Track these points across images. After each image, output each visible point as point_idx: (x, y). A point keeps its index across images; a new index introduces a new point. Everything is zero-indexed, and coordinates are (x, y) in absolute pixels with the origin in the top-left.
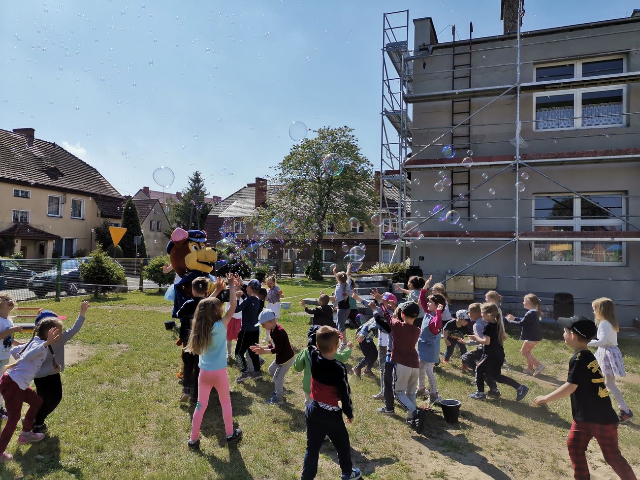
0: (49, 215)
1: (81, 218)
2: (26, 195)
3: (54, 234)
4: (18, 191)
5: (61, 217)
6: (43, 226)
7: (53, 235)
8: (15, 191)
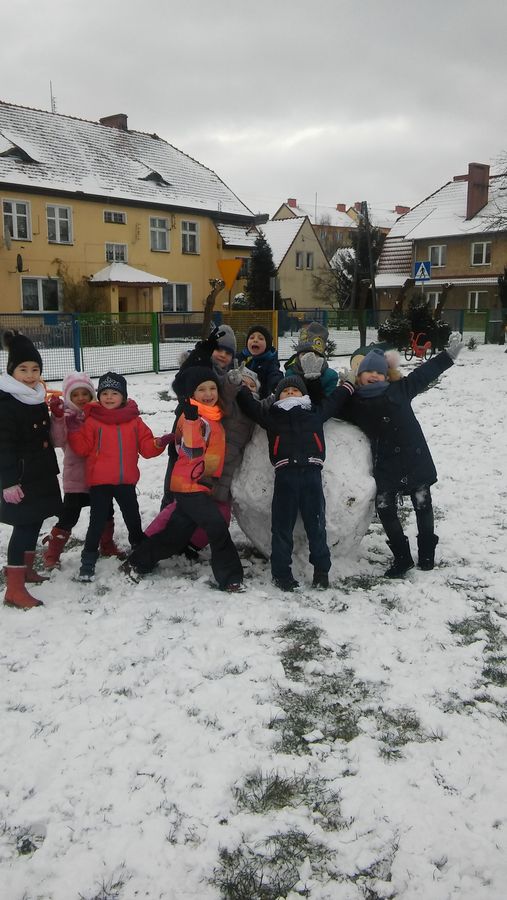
1: (197, 253)
2: (119, 220)
4: (110, 214)
5: (169, 252)
6: (145, 266)
8: (105, 214)
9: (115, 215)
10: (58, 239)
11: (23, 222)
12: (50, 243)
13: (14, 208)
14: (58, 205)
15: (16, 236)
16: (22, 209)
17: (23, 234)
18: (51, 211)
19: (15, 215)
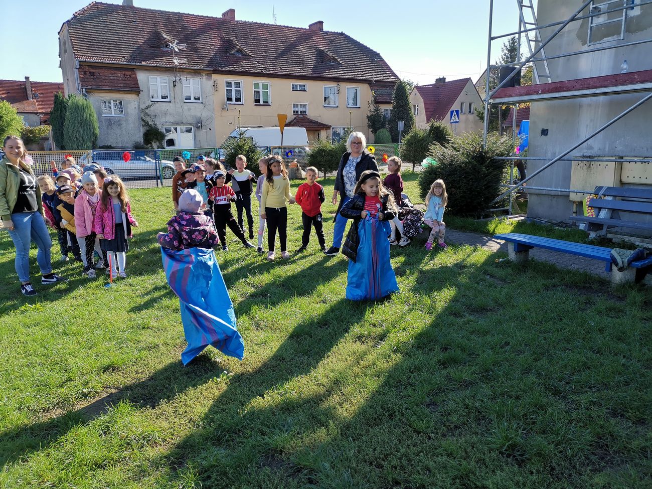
0: (325, 106)
1: (358, 106)
2: (303, 89)
3: (327, 124)
4: (296, 85)
5: (337, 107)
6: (320, 116)
7: (325, 125)
8: (293, 86)
9: (300, 86)
10: (261, 103)
11: (238, 92)
12: (255, 105)
13: (233, 85)
14: (261, 81)
15: (234, 101)
16: (238, 85)
17: (238, 99)
18: (257, 86)
19: (233, 88)
